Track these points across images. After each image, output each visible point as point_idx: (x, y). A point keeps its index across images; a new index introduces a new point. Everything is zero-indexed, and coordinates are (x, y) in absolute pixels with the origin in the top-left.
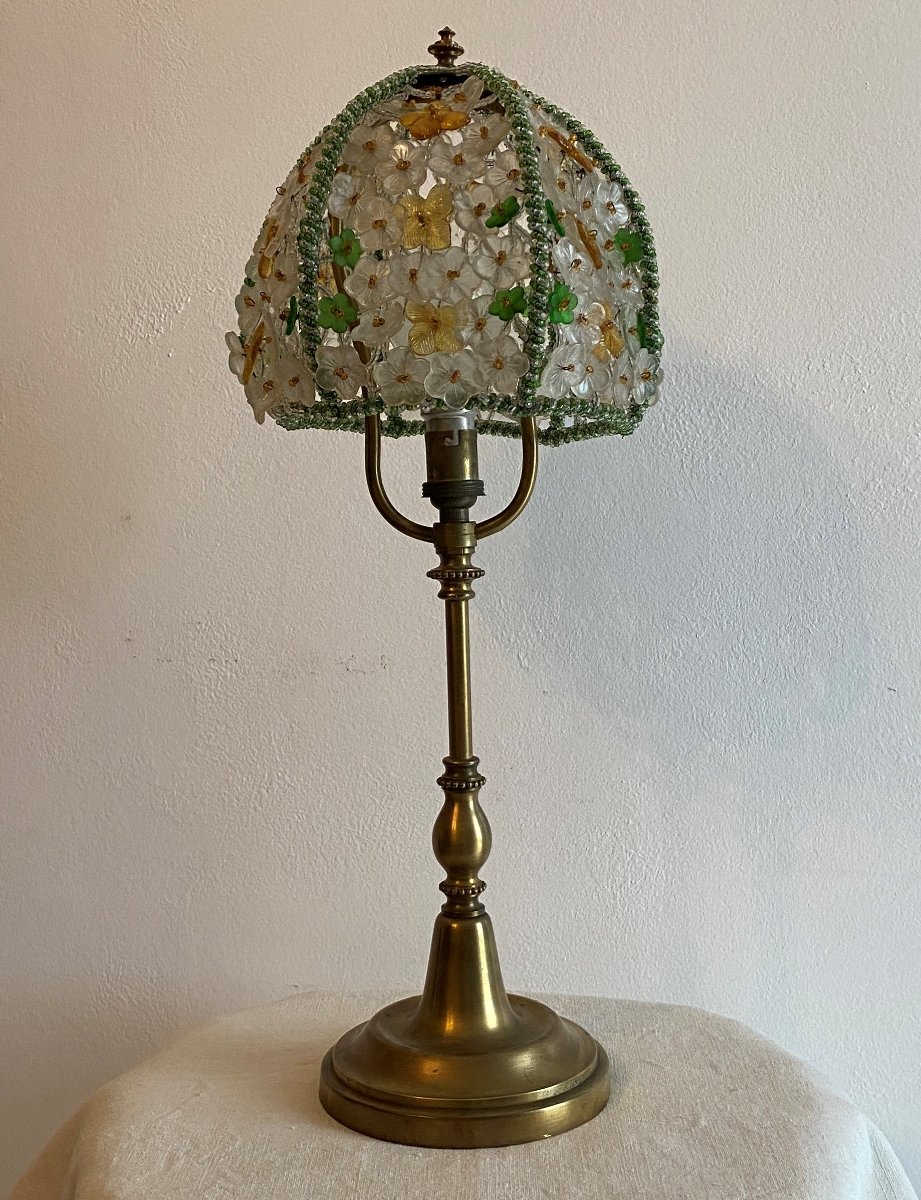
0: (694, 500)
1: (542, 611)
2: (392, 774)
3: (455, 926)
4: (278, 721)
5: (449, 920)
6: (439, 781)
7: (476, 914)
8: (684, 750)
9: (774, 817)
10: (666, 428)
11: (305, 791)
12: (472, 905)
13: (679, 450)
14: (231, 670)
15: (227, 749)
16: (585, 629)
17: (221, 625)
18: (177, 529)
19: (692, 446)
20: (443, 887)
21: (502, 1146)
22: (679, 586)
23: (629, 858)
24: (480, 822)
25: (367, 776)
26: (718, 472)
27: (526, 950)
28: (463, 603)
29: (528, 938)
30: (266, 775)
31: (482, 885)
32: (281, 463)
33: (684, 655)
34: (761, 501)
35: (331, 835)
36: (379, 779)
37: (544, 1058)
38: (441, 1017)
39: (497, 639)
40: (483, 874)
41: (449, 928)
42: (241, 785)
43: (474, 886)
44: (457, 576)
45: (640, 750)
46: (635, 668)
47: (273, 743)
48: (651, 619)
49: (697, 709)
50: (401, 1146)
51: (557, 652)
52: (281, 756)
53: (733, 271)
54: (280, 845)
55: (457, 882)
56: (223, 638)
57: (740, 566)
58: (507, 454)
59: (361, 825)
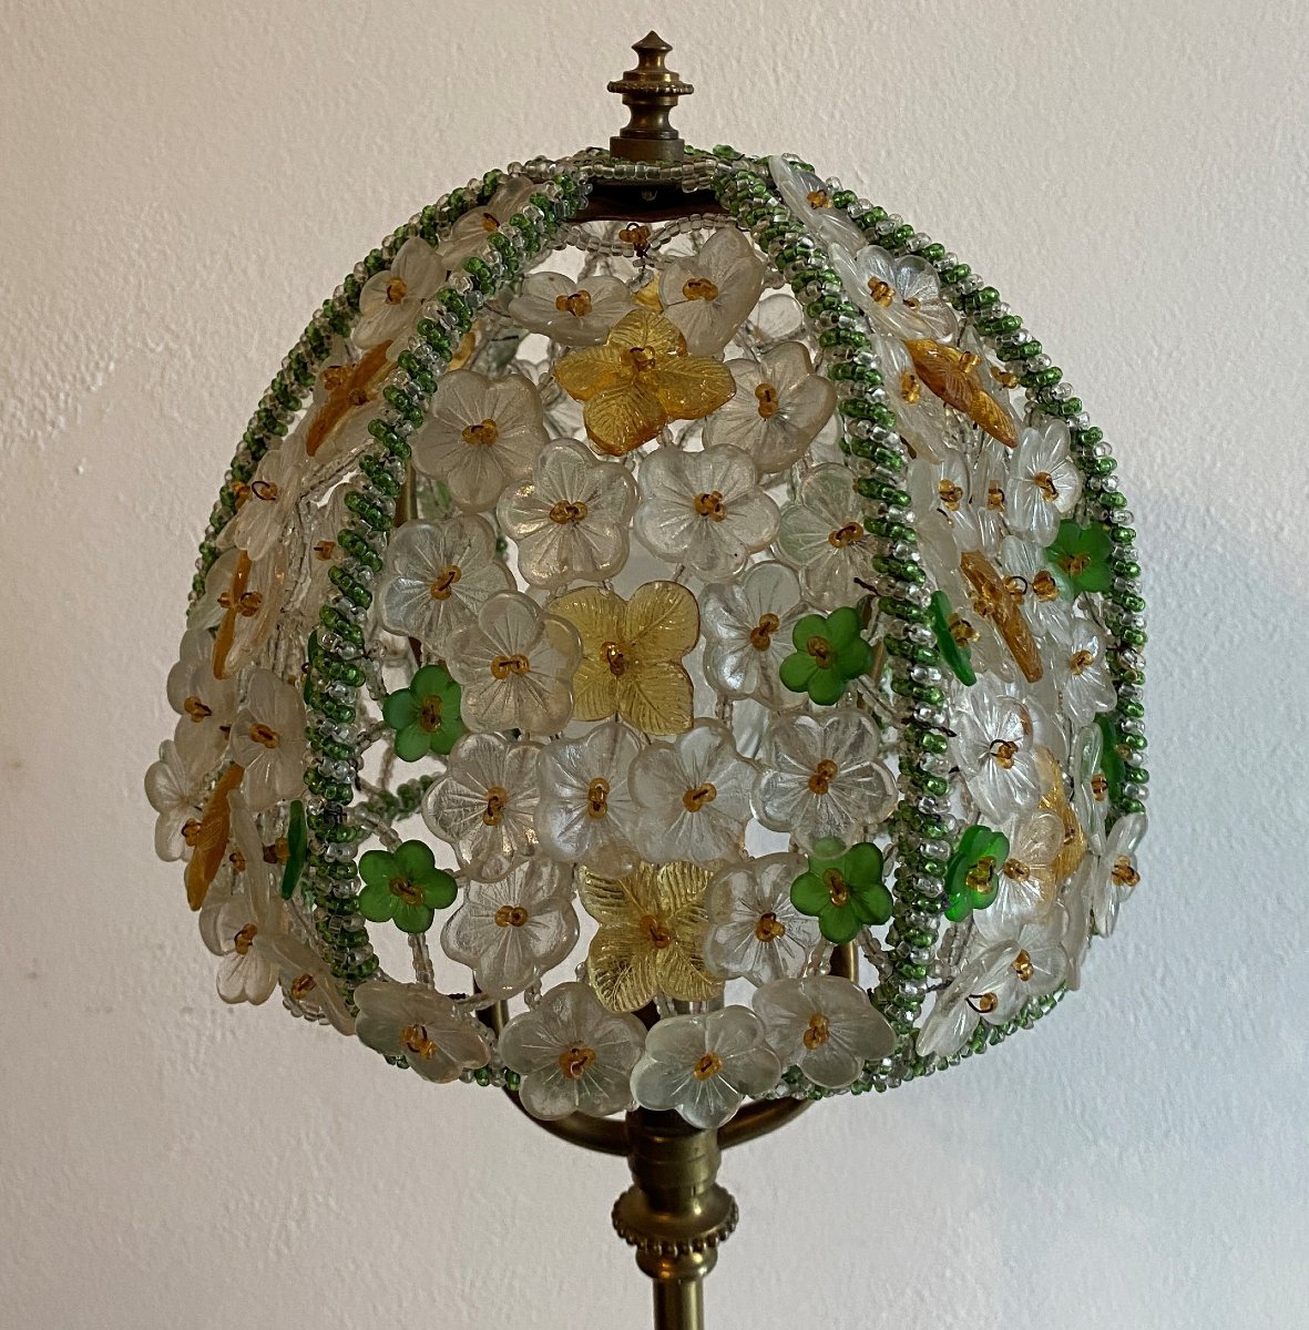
14: (222, 1026)
34: (1208, 737)
53: (1173, 316)
56: (204, 972)
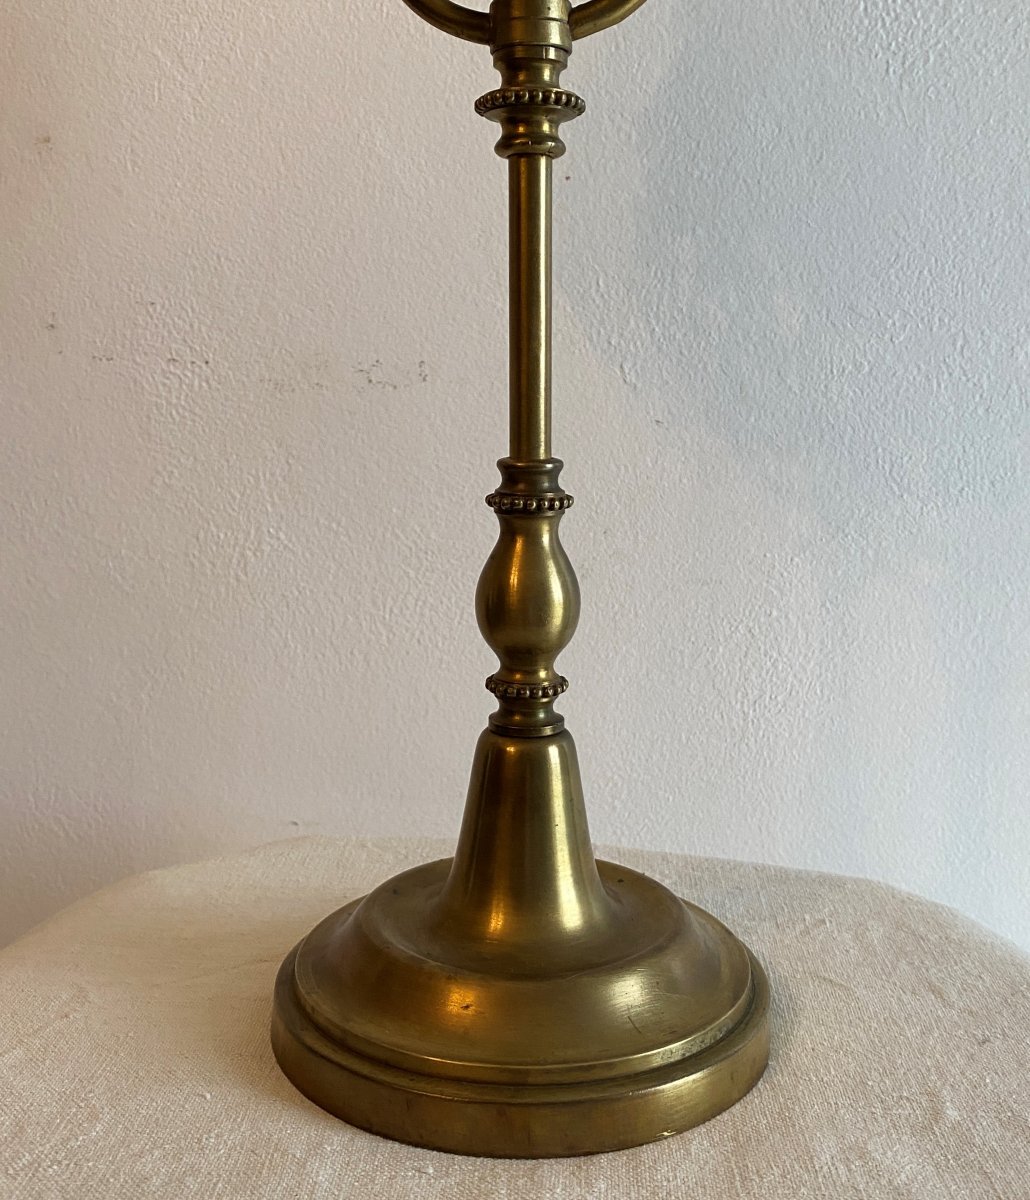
0: (901, 126)
1: (660, 298)
2: (433, 536)
3: (511, 749)
4: (270, 455)
5: (500, 740)
6: (490, 500)
7: (548, 731)
8: (860, 510)
9: (985, 611)
10: (866, 9)
11: (308, 555)
12: (542, 715)
13: (885, 44)
14: (200, 376)
15: (196, 492)
16: (725, 325)
17: (183, 308)
18: (118, 159)
19: (905, 39)
20: (492, 684)
21: (586, 1154)
22: (872, 262)
23: (769, 663)
24: (560, 572)
25: (397, 537)
26: (942, 82)
27: (616, 785)
28: (543, 161)
29: (619, 769)
30: (253, 532)
31: (560, 684)
32: (272, 56)
33: (871, 370)
34: (1005, 130)
35: (347, 619)
36: (415, 543)
37: (662, 986)
38: (482, 906)
39: (591, 340)
40: (561, 665)
41: (500, 754)
42: (217, 544)
43: (546, 684)
44: (533, 98)
45: (795, 511)
46: (796, 389)
47: (262, 486)
48: (824, 312)
49: (884, 450)
50: (397, 1145)
51: (679, 362)
52: (273, 504)
54: (273, 631)
55: (518, 676)
56: (188, 328)
57: (965, 233)
58: (617, 47)
59: (388, 606)
